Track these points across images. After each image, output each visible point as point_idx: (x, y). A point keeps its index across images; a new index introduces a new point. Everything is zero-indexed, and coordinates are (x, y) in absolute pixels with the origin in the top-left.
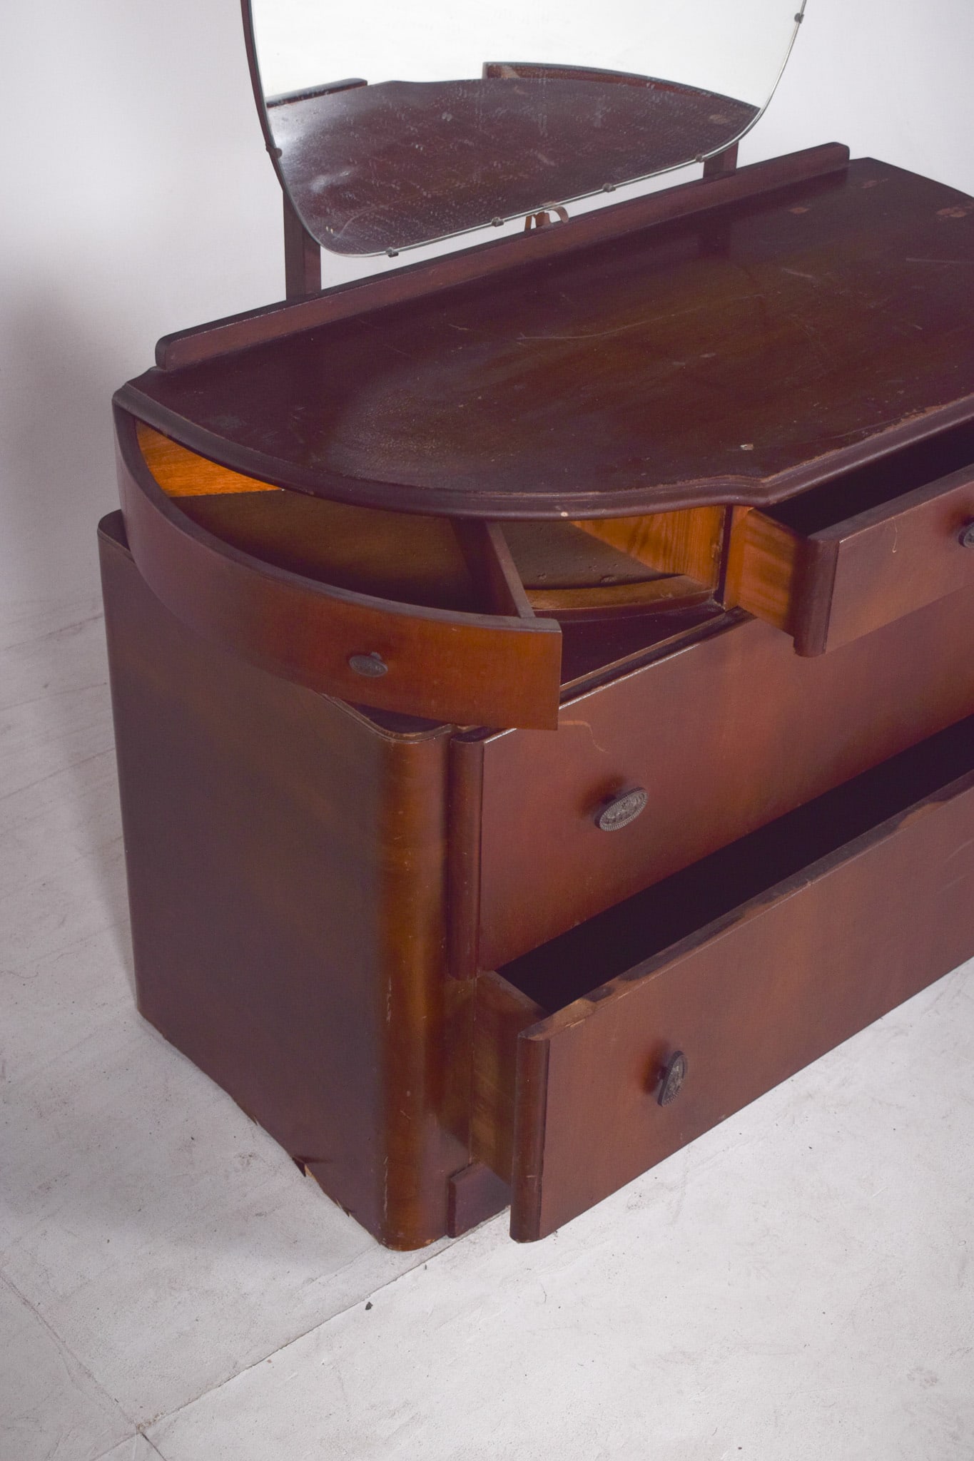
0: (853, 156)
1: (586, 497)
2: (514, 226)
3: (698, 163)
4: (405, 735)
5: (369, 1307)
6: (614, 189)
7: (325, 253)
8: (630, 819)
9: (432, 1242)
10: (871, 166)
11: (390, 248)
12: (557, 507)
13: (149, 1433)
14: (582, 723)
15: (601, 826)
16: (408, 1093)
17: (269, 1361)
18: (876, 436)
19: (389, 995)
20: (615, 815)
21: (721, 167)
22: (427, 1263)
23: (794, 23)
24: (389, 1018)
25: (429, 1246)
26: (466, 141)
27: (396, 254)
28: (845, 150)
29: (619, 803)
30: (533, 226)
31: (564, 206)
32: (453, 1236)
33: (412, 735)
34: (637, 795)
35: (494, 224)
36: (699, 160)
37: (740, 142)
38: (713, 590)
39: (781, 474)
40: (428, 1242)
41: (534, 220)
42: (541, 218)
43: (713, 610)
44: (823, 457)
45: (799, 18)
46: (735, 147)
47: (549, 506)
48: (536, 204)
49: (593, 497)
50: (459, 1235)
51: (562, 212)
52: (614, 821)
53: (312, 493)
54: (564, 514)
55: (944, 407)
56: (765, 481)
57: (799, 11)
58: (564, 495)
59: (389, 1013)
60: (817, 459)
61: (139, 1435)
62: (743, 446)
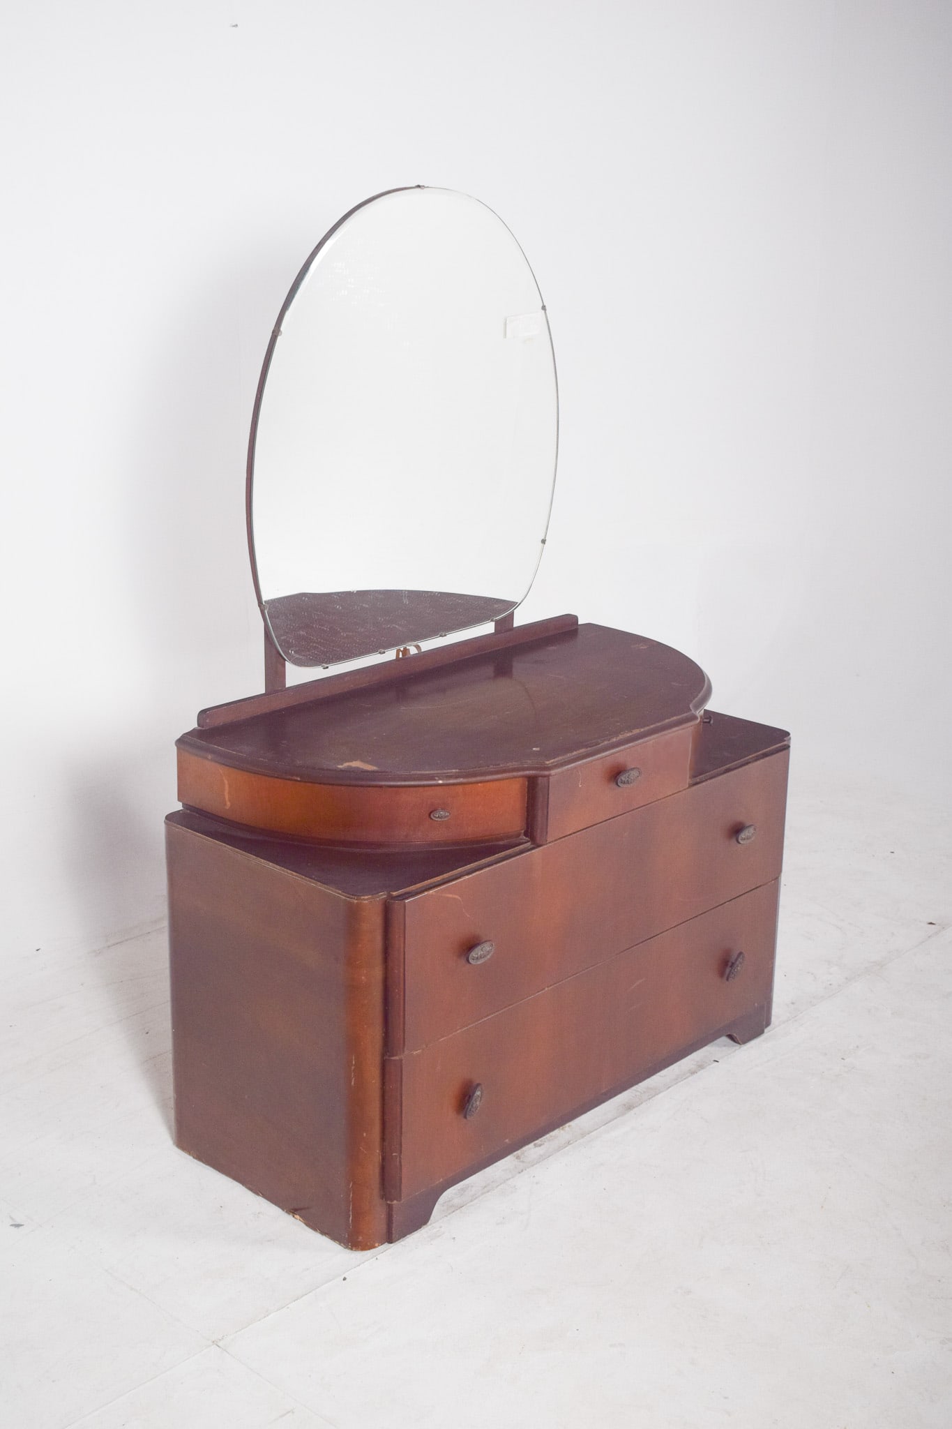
0: (579, 623)
1: (451, 772)
2: (390, 655)
3: (492, 623)
4: (362, 897)
5: (345, 1279)
6: (445, 635)
7: (288, 665)
8: (486, 959)
9: (379, 1246)
10: (590, 627)
11: (324, 664)
12: (437, 778)
13: (220, 1344)
14: (456, 897)
15: (470, 961)
16: (365, 1134)
17: (288, 1308)
18: (606, 743)
19: (353, 1068)
20: (477, 954)
21: (505, 624)
22: (378, 1257)
23: (541, 545)
24: (353, 1083)
25: (377, 1249)
26: (364, 605)
27: (327, 668)
28: (575, 618)
29: (479, 948)
30: (401, 656)
31: (419, 644)
32: (391, 1243)
33: (366, 897)
34: (488, 943)
35: (380, 653)
36: (492, 621)
37: (515, 611)
38: (523, 831)
39: (556, 759)
40: (377, 1245)
41: (401, 653)
42: (405, 651)
43: (524, 841)
44: (578, 752)
45: (544, 541)
46: (512, 614)
47: (432, 778)
48: (402, 642)
49: (456, 772)
50: (395, 1241)
51: (418, 647)
52: (477, 958)
53: (299, 779)
54: (440, 782)
55: (642, 730)
56: (547, 762)
57: (543, 538)
58: (439, 772)
59: (353, 1080)
60: (575, 753)
61: (215, 1346)
62: (534, 749)
